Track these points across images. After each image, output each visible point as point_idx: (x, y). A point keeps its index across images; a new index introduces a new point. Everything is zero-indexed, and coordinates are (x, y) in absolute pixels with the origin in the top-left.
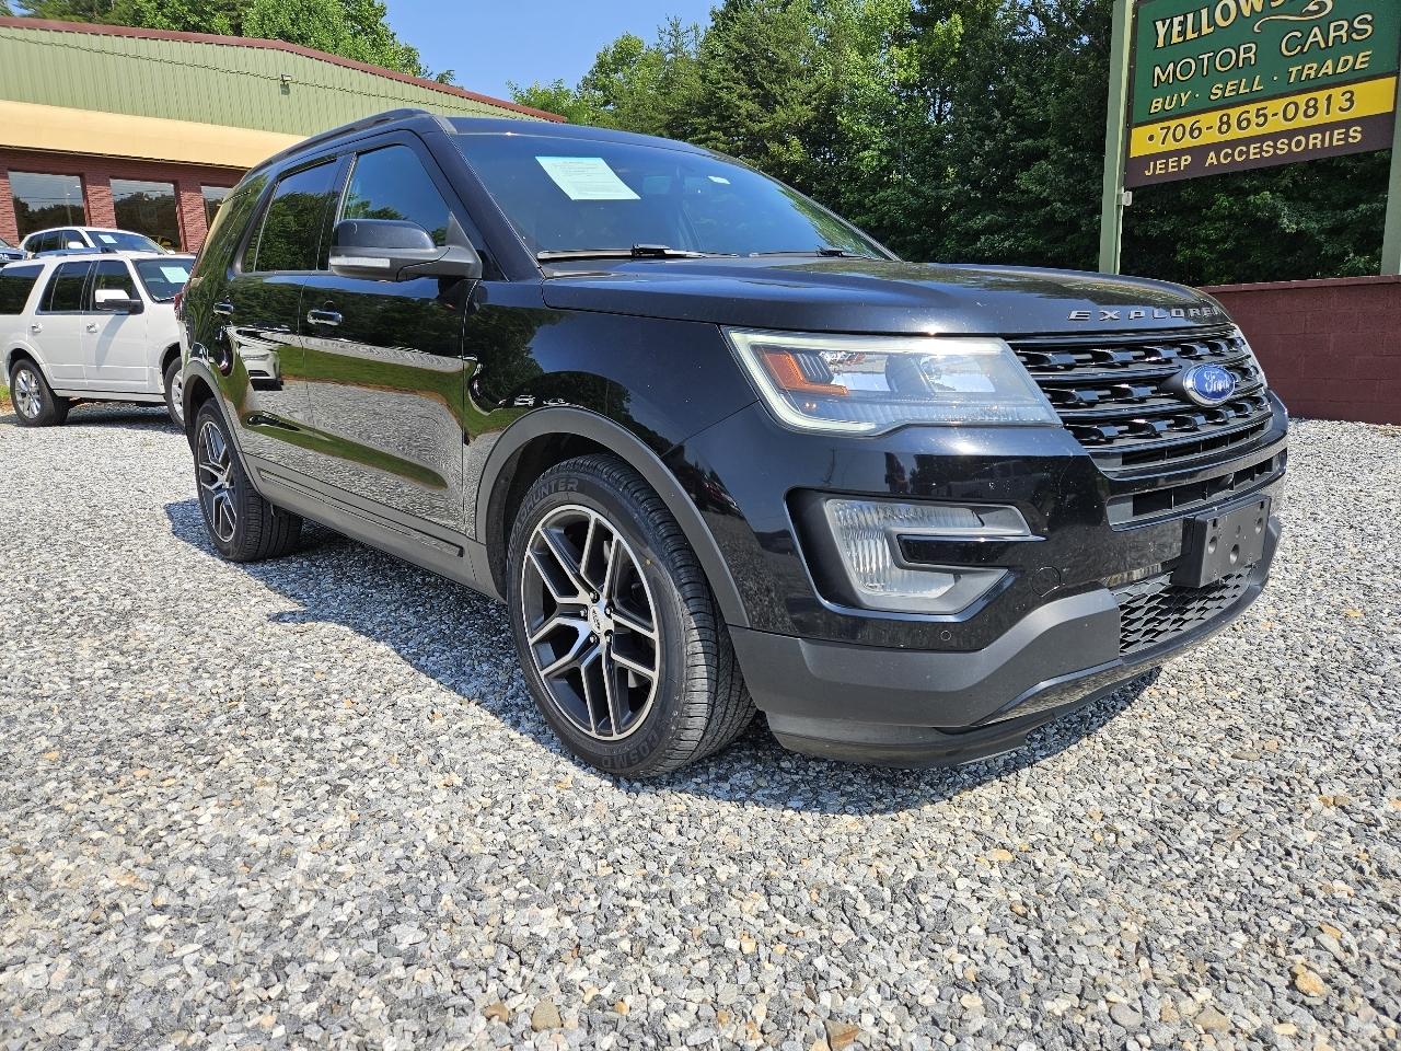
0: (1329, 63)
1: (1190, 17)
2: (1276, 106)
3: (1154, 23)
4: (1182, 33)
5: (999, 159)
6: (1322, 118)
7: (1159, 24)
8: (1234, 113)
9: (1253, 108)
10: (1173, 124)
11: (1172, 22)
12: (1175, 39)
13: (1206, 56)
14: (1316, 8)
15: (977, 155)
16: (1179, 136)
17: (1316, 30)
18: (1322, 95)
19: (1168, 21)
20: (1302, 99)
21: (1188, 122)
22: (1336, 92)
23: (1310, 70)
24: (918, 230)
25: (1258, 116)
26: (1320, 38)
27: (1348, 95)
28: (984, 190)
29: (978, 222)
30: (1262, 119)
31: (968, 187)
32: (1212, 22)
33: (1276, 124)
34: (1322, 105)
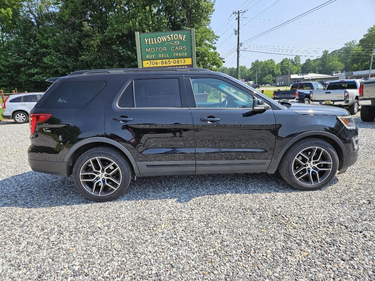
0: (180, 54)
1: (152, 39)
2: (172, 60)
3: (144, 39)
4: (151, 42)
5: (35, 53)
6: (180, 64)
7: (145, 39)
8: (164, 61)
9: (168, 60)
10: (152, 61)
11: (148, 39)
12: (149, 43)
13: (157, 48)
14: (176, 43)
15: (28, 51)
16: (153, 64)
17: (177, 47)
18: (180, 60)
19: (147, 39)
20: (176, 60)
21: (155, 61)
22: (182, 59)
23: (177, 54)
24: (9, 72)
25: (169, 62)
26: (178, 48)
27: (184, 60)
28: (32, 62)
29: (33, 71)
30: (169, 63)
31: (26, 60)
32: (157, 41)
33: (172, 64)
34: (180, 61)
